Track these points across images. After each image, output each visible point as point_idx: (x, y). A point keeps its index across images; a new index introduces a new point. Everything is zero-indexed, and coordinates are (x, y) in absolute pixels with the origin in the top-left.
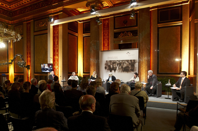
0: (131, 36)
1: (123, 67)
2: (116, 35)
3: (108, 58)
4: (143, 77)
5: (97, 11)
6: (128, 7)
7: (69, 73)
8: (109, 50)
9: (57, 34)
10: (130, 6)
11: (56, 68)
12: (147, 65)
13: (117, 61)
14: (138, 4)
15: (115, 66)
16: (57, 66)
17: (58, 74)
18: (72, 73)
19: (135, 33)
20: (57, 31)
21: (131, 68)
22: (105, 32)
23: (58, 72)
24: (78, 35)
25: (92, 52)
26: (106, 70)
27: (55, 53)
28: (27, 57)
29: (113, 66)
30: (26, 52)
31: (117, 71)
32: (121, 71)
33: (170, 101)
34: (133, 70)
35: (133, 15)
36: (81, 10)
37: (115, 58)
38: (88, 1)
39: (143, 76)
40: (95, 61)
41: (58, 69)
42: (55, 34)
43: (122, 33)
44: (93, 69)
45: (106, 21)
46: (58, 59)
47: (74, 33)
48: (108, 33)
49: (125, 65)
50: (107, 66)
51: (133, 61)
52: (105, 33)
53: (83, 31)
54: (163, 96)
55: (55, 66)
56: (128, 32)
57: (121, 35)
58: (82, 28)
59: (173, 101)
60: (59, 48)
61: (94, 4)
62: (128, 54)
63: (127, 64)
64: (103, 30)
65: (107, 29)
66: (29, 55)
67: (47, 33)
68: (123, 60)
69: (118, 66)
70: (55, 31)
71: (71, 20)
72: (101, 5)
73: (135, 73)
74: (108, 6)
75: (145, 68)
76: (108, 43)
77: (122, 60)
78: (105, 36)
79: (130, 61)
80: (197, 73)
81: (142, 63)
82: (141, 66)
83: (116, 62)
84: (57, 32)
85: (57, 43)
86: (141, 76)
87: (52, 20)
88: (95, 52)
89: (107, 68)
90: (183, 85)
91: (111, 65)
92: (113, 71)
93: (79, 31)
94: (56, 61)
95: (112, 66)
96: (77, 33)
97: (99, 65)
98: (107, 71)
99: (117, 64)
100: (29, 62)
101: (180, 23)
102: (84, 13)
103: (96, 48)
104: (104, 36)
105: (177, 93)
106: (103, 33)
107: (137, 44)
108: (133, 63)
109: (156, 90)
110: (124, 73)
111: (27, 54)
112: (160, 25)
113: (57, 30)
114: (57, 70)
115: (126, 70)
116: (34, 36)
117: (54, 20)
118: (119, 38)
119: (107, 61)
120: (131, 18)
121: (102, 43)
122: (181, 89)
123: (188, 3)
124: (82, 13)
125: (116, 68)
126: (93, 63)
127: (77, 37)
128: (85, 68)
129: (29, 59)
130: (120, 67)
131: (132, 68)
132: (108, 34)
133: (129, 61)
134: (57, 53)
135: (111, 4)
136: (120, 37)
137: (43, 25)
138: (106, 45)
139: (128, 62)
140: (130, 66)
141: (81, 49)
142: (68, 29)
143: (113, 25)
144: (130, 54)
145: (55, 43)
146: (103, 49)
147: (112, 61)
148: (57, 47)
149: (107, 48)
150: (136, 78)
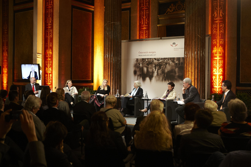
1: (164, 70)
2: (162, 8)
3: (140, 54)
9: (50, 8)
11: (49, 72)
15: (150, 70)
16: (50, 69)
17: (52, 84)
20: (50, 4)
21: (178, 73)
22: (143, 3)
23: (52, 80)
24: (94, 9)
26: (136, 77)
27: (48, 44)
28: (3, 51)
29: (147, 68)
30: (1, 41)
31: (154, 79)
32: (161, 78)
37: (151, 54)
40: (111, 61)
41: (52, 73)
42: (48, 9)
43: (172, 5)
46: (52, 55)
47: (86, 7)
48: (147, 4)
49: (168, 68)
50: (137, 70)
51: (181, 61)
52: (143, 5)
55: (47, 69)
57: (171, 9)
60: (54, 35)
62: (174, 45)
63: (172, 66)
66: (5, 48)
68: (164, 59)
69: (156, 70)
70: (48, 4)
75: (193, 73)
76: (148, 24)
77: (163, 57)
78: (143, 10)
79: (177, 61)
83: (153, 61)
84: (51, 6)
85: (50, 26)
89: (138, 73)
91: (145, 67)
92: (148, 79)
94: (49, 59)
95: (145, 69)
96: (93, 5)
98: (137, 79)
99: (154, 66)
100: (5, 61)
104: (141, 10)
106: (138, 4)
108: (182, 63)
111: (3, 45)
113: (52, 2)
114: (51, 75)
115: (169, 77)
116: (15, 12)
118: (167, 14)
119: (137, 59)
121: (138, 24)
125: (153, 72)
127: (93, 12)
129: (5, 54)
130: (160, 72)
132: (147, 7)
133: (175, 60)
134: (50, 44)
136: (170, 12)
138: (145, 28)
139: (173, 61)
140: (177, 70)
141: (101, 35)
144: (176, 47)
145: (48, 26)
146: (140, 36)
147: (145, 59)
148: (50, 33)
149: (145, 34)
150: (169, 92)
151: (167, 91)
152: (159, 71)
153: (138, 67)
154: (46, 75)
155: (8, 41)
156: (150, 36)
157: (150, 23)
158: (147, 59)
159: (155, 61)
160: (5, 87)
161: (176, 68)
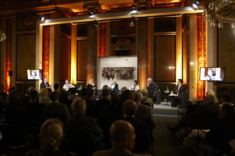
0: (129, 42)
1: (121, 74)
2: (113, 41)
3: (106, 65)
4: (142, 85)
5: (95, 15)
6: (128, 14)
7: (61, 81)
8: (105, 56)
9: (47, 35)
10: (130, 13)
11: (46, 75)
12: (146, 72)
13: (116, 68)
14: (138, 12)
15: (112, 74)
16: (47, 73)
18: (65, 81)
19: (133, 40)
21: (129, 75)
22: (102, 37)
24: (71, 38)
25: (89, 58)
26: (104, 77)
27: (45, 57)
28: (7, 61)
30: (5, 54)
32: (119, 78)
33: (169, 107)
34: (131, 78)
35: (133, 23)
36: (75, 11)
37: (113, 65)
38: (85, 3)
39: (142, 83)
40: (92, 68)
41: (48, 75)
42: (45, 35)
43: (119, 39)
44: (90, 76)
45: (103, 25)
46: (49, 64)
47: (68, 36)
48: (104, 37)
49: (123, 73)
51: (131, 69)
52: (102, 38)
53: (76, 34)
54: (161, 103)
55: (44, 73)
56: (125, 38)
57: (118, 41)
58: (76, 30)
59: (172, 107)
60: (50, 52)
61: (92, 6)
62: (127, 61)
63: (126, 72)
64: (100, 34)
65: (104, 34)
66: (9, 59)
67: (35, 34)
68: (121, 68)
69: (116, 74)
70: (45, 32)
71: (65, 21)
72: (99, 9)
73: (134, 81)
74: (105, 10)
75: (144, 76)
76: (105, 49)
77: (120, 67)
78: (102, 41)
79: (128, 69)
80: (190, 81)
81: (141, 71)
82: (141, 74)
83: (114, 69)
84: (48, 33)
85: (47, 46)
86: (140, 84)
87: (43, 19)
88: (92, 58)
89: (105, 75)
90: (180, 92)
91: (109, 72)
92: (111, 79)
93: (73, 34)
94: (46, 67)
95: (109, 73)
96: (71, 36)
97: (96, 72)
98: (105, 79)
99: (115, 71)
100: (9, 67)
101: (174, 33)
102: (79, 14)
103: (94, 54)
104: (100, 41)
105: (175, 99)
106: (99, 37)
107: (135, 51)
109: (156, 97)
110: (122, 80)
111: (7, 57)
112: (157, 34)
113: (48, 31)
114: (48, 77)
115: (124, 77)
116: (17, 35)
117: (45, 19)
118: (116, 44)
119: (104, 68)
120: (130, 25)
121: (99, 48)
122: (179, 96)
123: (181, 16)
124: (77, 14)
125: (114, 75)
126: (90, 70)
127: (70, 40)
128: (79, 75)
129: (9, 63)
131: (131, 76)
132: (104, 39)
134: (47, 57)
135: (108, 8)
136: (118, 43)
137: (29, 23)
138: (103, 51)
139: (126, 69)
142: (61, 31)
143: (111, 30)
144: (128, 62)
145: (45, 46)
146: (100, 55)
147: (109, 68)
148: (47, 50)
149: (103, 54)
150: (136, 86)
151: (134, 85)
152: (118, 74)
153: (105, 72)
154: (44, 77)
155: (11, 54)
156: (106, 55)
157: (106, 48)
158: (111, 68)
159: (115, 69)
160: (9, 85)
161: (128, 73)
